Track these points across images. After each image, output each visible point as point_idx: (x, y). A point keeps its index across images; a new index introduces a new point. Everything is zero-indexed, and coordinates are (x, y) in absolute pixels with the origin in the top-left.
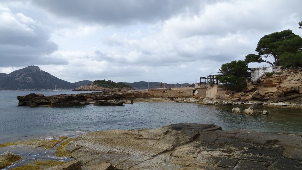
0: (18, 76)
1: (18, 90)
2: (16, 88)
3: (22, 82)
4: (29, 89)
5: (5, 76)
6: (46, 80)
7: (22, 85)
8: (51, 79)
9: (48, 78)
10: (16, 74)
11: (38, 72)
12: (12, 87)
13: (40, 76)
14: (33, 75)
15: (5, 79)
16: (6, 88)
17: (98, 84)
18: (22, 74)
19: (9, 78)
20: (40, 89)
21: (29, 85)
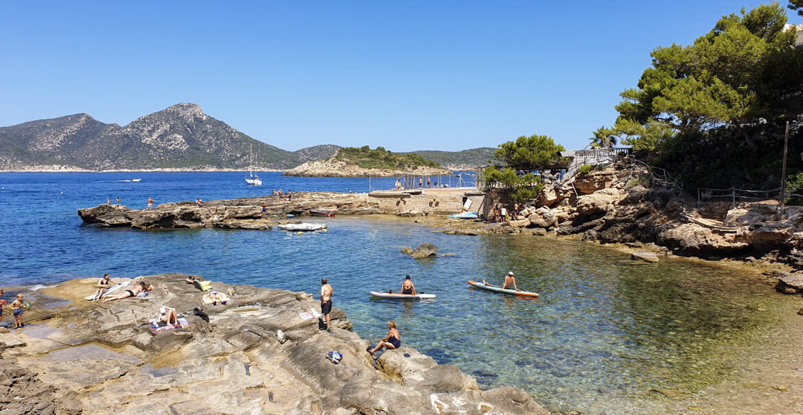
0: (149, 131)
1: (150, 171)
2: (145, 164)
3: (158, 148)
4: (176, 167)
5: (115, 132)
6: (221, 144)
7: (160, 156)
8: (233, 141)
9: (224, 138)
10: (144, 126)
11: (198, 120)
12: (136, 162)
13: (205, 132)
14: (186, 130)
15: (117, 140)
16: (120, 164)
17: (349, 157)
18: (159, 125)
19: (127, 136)
20: (204, 168)
21: (176, 157)
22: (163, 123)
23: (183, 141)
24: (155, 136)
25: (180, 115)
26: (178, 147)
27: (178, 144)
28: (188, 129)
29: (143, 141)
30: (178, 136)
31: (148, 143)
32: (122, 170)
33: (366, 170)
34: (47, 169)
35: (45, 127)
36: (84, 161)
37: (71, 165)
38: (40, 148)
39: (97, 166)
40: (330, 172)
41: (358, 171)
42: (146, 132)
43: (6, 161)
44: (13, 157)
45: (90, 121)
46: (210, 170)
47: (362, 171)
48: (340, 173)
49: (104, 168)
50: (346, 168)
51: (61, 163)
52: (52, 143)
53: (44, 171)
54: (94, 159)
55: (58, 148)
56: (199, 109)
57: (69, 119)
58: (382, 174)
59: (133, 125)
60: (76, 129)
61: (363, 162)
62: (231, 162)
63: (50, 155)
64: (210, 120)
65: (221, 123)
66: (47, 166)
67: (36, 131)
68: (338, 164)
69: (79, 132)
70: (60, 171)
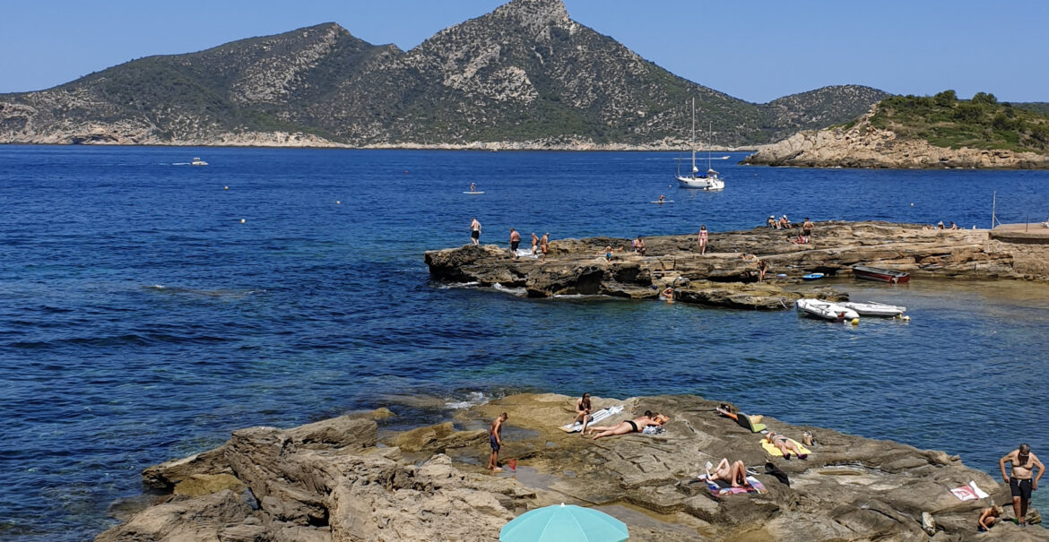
0: (458, 61)
1: (458, 147)
2: (450, 133)
3: (476, 97)
4: (512, 140)
5: (392, 63)
6: (606, 87)
7: (479, 115)
8: (633, 81)
9: (611, 74)
10: (448, 50)
11: (559, 34)
12: (429, 129)
13: (573, 60)
14: (534, 57)
15: (395, 79)
16: (400, 132)
17: (906, 121)
18: (478, 48)
19: (414, 71)
20: (569, 142)
21: (512, 119)
22: (488, 41)
23: (528, 82)
24: (470, 71)
25: (523, 24)
26: (515, 95)
27: (516, 89)
28: (538, 55)
29: (447, 83)
30: (517, 71)
31: (456, 86)
32: (403, 145)
33: (947, 152)
34: (264, 140)
35: (261, 53)
36: (332, 124)
37: (306, 133)
38: (251, 96)
39: (356, 135)
40: (857, 155)
41: (925, 153)
42: (451, 64)
43: (191, 123)
44: (203, 116)
45: (344, 39)
46: (580, 147)
47: (934, 154)
48: (881, 158)
49: (369, 141)
50: (896, 147)
51: (288, 128)
52: (274, 86)
53: (258, 144)
54: (350, 120)
55: (285, 96)
56: (561, 10)
57: (305, 35)
58: (986, 161)
59: (426, 48)
60: (317, 57)
61: (940, 131)
62: (625, 129)
63: (269, 112)
64: (586, 33)
65: (608, 40)
66: (263, 135)
67: (245, 62)
68: (877, 138)
69: (323, 62)
70: (288, 145)
